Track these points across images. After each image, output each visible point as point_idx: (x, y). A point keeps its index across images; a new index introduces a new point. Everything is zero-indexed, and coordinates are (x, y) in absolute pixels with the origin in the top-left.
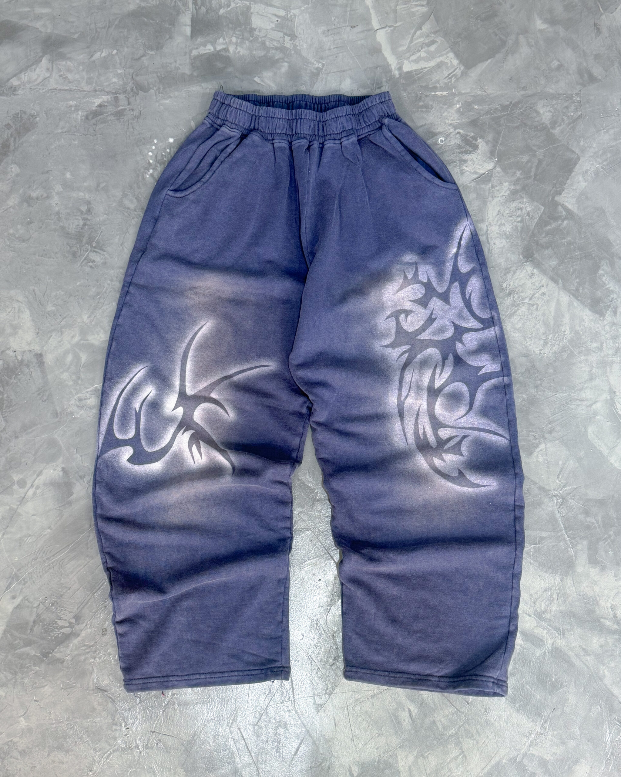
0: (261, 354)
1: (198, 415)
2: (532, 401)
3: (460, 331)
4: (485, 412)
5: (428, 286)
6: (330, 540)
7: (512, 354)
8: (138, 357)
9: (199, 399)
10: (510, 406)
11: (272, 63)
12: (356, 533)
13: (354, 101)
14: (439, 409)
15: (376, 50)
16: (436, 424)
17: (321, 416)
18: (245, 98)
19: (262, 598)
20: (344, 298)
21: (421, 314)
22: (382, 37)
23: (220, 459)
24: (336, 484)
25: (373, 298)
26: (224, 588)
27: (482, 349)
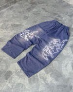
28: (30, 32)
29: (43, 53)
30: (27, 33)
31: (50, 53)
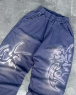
0: (29, 52)
1: (14, 57)
2: (72, 79)
3: (64, 62)
4: (63, 78)
5: (62, 52)
6: (27, 88)
7: (72, 70)
8: (8, 43)
9: (16, 55)
10: (68, 78)
11: (52, 5)
12: (32, 89)
13: (63, 17)
14: (55, 74)
15: (70, 10)
16: (54, 76)
17: (35, 66)
18: (45, 8)
19: (11, 93)
20: (47, 48)
21: (59, 57)
22: (72, 8)
23: (15, 66)
24: (32, 79)
25: (52, 50)
26: (6, 89)
27: (67, 67)
28: (11, 48)
29: (49, 81)
30: (8, 53)
31: (58, 77)
